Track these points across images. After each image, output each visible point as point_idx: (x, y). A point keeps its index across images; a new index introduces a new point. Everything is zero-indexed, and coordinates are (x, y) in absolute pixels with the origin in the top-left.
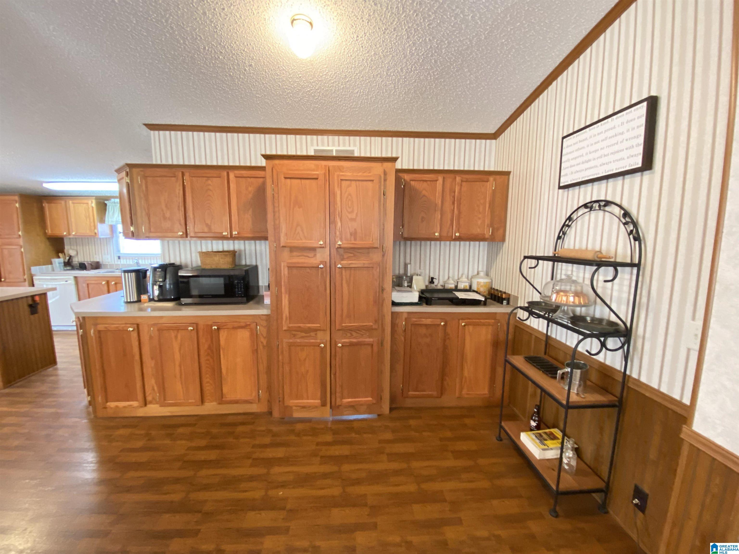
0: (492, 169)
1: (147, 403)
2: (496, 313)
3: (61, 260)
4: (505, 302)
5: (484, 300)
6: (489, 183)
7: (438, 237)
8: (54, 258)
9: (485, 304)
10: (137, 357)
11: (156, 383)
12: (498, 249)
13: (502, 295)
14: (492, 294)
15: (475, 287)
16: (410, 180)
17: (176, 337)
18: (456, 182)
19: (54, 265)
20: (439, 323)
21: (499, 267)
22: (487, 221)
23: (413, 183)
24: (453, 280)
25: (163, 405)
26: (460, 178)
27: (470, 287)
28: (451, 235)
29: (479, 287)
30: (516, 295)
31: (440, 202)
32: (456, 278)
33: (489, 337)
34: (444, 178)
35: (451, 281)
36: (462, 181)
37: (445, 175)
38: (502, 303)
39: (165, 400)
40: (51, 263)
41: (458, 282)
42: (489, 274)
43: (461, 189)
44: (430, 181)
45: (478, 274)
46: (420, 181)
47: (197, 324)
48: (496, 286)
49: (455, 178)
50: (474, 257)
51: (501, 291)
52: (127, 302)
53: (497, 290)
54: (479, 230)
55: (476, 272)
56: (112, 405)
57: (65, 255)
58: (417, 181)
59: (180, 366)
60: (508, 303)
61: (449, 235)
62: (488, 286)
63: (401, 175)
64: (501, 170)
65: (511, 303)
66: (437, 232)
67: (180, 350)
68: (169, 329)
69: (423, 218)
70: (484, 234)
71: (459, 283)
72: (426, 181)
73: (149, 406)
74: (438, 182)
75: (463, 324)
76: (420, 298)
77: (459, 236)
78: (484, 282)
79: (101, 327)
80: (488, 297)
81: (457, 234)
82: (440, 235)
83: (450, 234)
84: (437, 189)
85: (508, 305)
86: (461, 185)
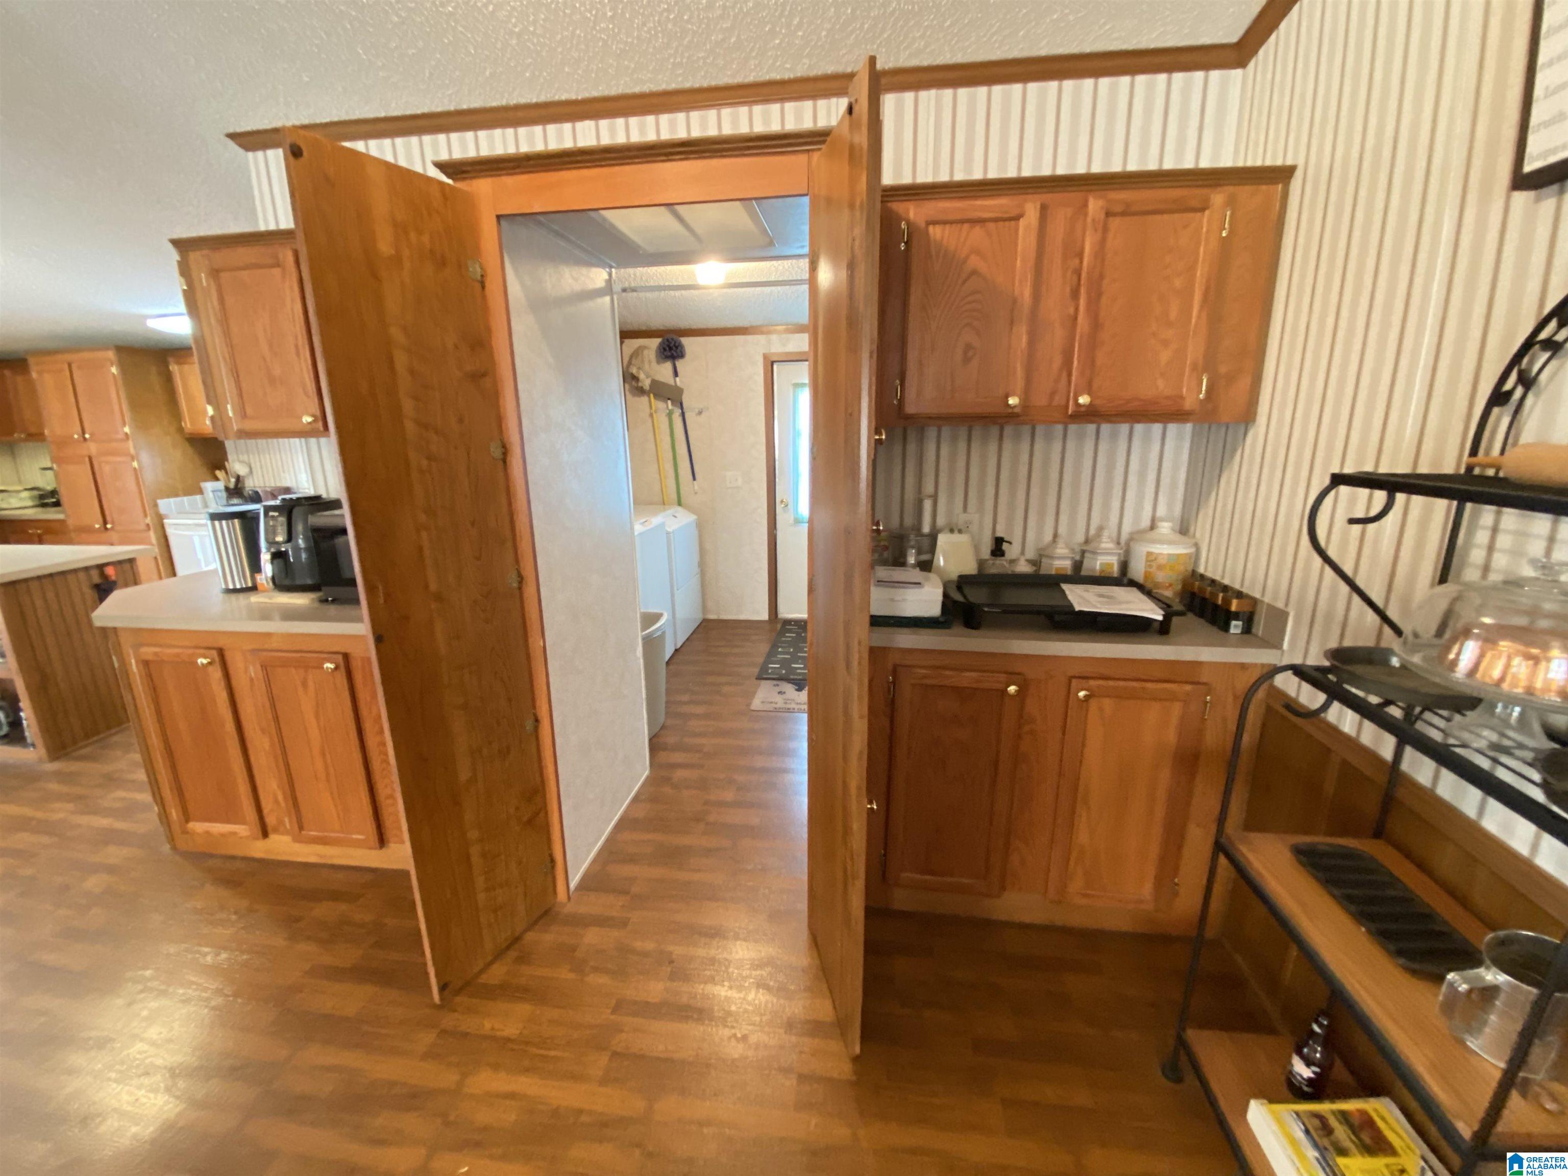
0: (1226, 161)
1: (269, 829)
2: (1200, 664)
3: (220, 485)
4: (1236, 627)
5: (1160, 618)
6: (1207, 212)
7: (1016, 410)
8: (205, 481)
9: (1162, 630)
10: (230, 726)
11: (278, 787)
12: (1228, 446)
13: (1227, 602)
14: (1193, 595)
15: (1138, 570)
16: (929, 223)
17: (304, 684)
18: (1085, 220)
19: (205, 495)
20: (1000, 686)
21: (1225, 506)
22: (1195, 350)
23: (935, 232)
24: (1067, 546)
25: (297, 839)
26: (1101, 203)
27: (1124, 566)
28: (1063, 403)
29: (1153, 570)
30: (1280, 605)
31: (1027, 293)
32: (1080, 537)
33: (1171, 736)
34: (1044, 208)
35: (1061, 550)
36: (1108, 214)
37: (1047, 197)
38: (1226, 628)
39: (301, 828)
40: (200, 492)
41: (1083, 552)
42: (1192, 529)
43: (1103, 241)
44: (996, 220)
45: (1153, 527)
46: (962, 222)
47: (346, 656)
48: (1209, 568)
49: (1085, 205)
50: (1142, 475)
51: (1225, 588)
52: (228, 591)
53: (1213, 582)
54: (1161, 383)
55: (1145, 522)
56: (197, 827)
57: (227, 473)
58: (951, 222)
59: (323, 754)
60: (1247, 629)
61: (1055, 403)
62: (1182, 568)
63: (898, 207)
64: (1259, 163)
65: (1259, 628)
66: (1013, 395)
67: (317, 717)
68: (285, 664)
69: (968, 347)
70: (1182, 397)
71: (1087, 555)
72: (981, 221)
73: (273, 837)
74: (1022, 222)
75: (1082, 694)
76: (948, 603)
77: (1091, 404)
78: (1169, 555)
79: (148, 652)
80: (1178, 607)
81: (1084, 400)
82: (1025, 404)
83: (1058, 400)
84: (1020, 248)
85: (1246, 636)
86: (1105, 229)
